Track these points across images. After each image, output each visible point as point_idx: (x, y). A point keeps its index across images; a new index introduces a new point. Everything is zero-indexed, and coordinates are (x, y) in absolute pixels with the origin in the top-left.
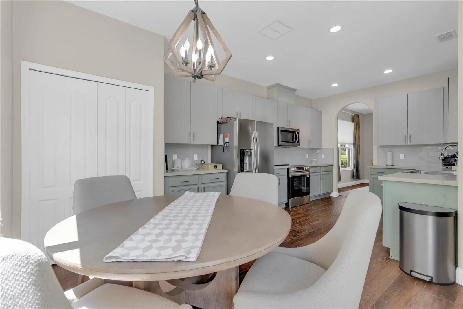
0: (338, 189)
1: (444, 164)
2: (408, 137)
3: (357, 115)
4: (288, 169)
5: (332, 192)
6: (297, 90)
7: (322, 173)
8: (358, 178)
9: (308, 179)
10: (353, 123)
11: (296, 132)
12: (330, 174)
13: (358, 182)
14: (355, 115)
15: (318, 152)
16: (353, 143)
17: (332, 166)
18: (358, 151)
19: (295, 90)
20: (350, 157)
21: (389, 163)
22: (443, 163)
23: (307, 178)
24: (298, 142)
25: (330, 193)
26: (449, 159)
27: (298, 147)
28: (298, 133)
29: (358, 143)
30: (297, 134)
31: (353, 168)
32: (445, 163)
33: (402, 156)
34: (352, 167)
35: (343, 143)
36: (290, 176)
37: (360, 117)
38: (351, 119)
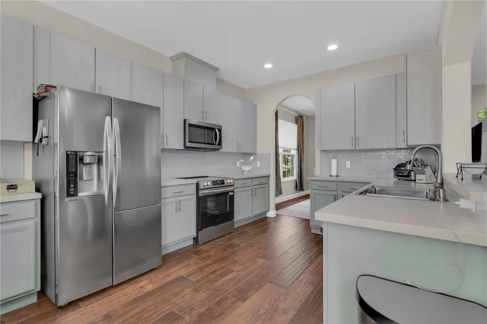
0: (276, 205)
1: (396, 175)
2: (355, 139)
3: (301, 116)
4: (197, 185)
5: (268, 211)
6: (218, 69)
7: (254, 187)
8: (302, 189)
9: (232, 197)
10: (297, 125)
11: (217, 130)
12: (266, 187)
13: (302, 193)
14: (299, 115)
15: (252, 158)
16: (296, 148)
17: (268, 176)
18: (302, 157)
19: (216, 69)
20: (293, 165)
21: (334, 173)
22: (396, 173)
23: (229, 195)
24: (220, 144)
25: (266, 212)
26: (402, 168)
27: (220, 151)
28: (220, 130)
29: (302, 148)
30: (218, 133)
31: (296, 177)
32: (398, 173)
33: (348, 164)
34: (294, 177)
35: (286, 148)
36: (200, 195)
37: (304, 118)
38: (294, 120)
